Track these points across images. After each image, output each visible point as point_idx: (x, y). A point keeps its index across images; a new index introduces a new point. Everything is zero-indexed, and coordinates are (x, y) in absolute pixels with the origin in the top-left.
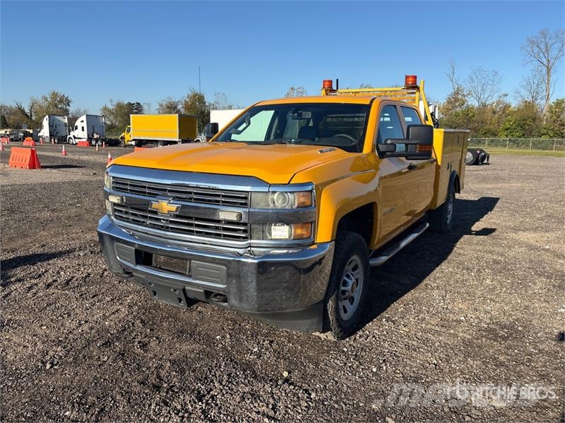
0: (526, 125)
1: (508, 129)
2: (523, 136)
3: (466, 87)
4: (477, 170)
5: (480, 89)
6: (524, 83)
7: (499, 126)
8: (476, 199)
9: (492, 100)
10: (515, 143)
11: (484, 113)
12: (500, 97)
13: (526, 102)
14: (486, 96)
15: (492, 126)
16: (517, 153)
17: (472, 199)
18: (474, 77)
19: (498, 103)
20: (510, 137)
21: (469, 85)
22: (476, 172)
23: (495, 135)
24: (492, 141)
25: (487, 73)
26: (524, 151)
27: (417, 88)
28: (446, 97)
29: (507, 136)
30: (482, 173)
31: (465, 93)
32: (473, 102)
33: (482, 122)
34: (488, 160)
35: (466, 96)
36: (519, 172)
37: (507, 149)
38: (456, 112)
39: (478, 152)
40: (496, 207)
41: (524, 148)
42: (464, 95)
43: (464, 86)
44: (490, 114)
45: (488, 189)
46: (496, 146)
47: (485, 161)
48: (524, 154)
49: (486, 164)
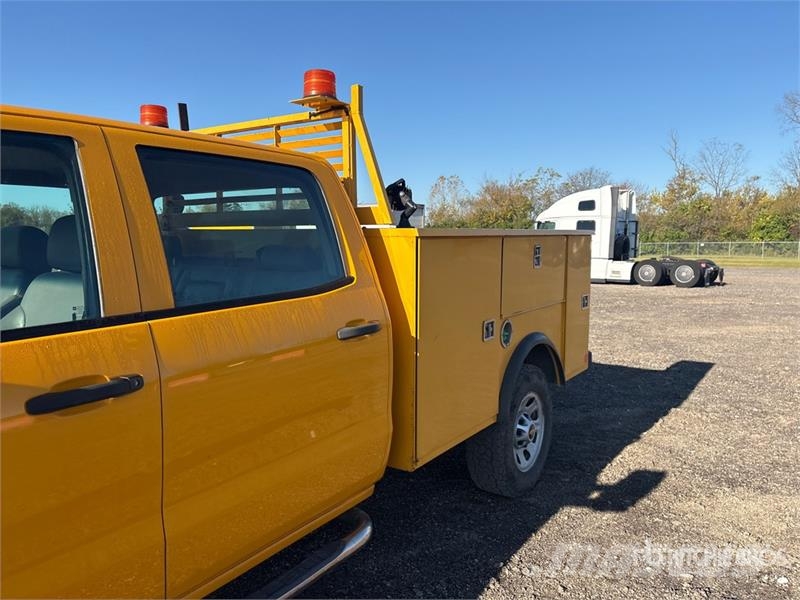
0: (791, 222)
1: (763, 228)
2: (788, 237)
3: (695, 168)
4: (698, 297)
5: (716, 171)
6: (785, 161)
7: (750, 223)
8: (664, 367)
9: (736, 187)
10: (775, 248)
11: (725, 204)
12: (749, 181)
13: (789, 188)
14: (727, 180)
15: (739, 225)
16: (778, 264)
17: (655, 366)
18: (707, 153)
19: (747, 190)
20: (767, 239)
21: (699, 164)
22: (695, 301)
23: (744, 237)
24: (740, 246)
25: (726, 146)
26: (790, 260)
27: (342, 108)
28: (666, 183)
29: (762, 238)
30: (704, 302)
31: (696, 177)
32: (707, 190)
33: (723, 218)
34: (721, 279)
35: (698, 181)
36: (771, 299)
37: (762, 258)
38: (682, 204)
39: (703, 265)
40: (696, 391)
41: (789, 256)
42: (694, 181)
43: (692, 167)
44: (737, 207)
45: (699, 339)
46: (747, 253)
47: (718, 280)
48: (787, 266)
49: (718, 284)
